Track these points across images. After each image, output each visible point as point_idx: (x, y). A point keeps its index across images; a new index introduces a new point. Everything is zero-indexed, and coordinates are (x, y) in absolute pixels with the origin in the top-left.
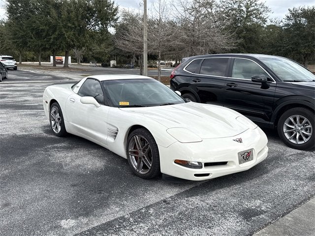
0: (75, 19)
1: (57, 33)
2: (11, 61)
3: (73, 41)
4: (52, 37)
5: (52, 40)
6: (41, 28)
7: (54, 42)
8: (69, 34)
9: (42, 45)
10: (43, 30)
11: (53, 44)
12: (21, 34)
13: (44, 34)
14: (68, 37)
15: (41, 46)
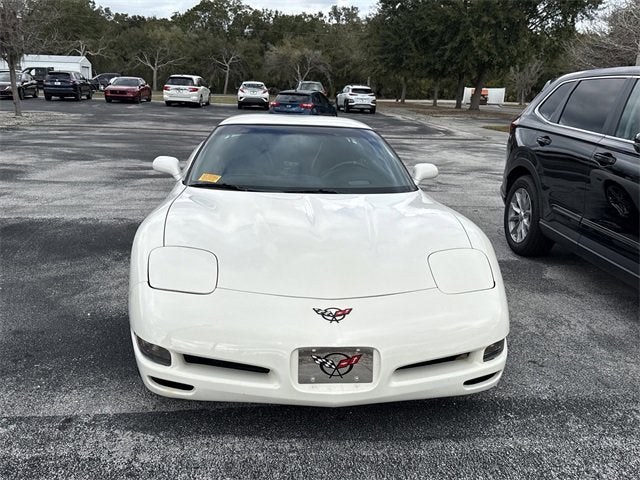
0: (498, 7)
1: (458, 39)
2: (366, 96)
3: (489, 54)
4: (449, 47)
5: (448, 54)
6: (429, 29)
7: (451, 57)
8: (482, 41)
9: (429, 64)
10: (433, 34)
11: (450, 61)
12: (393, 42)
13: (435, 41)
14: (480, 47)
15: (426, 67)
